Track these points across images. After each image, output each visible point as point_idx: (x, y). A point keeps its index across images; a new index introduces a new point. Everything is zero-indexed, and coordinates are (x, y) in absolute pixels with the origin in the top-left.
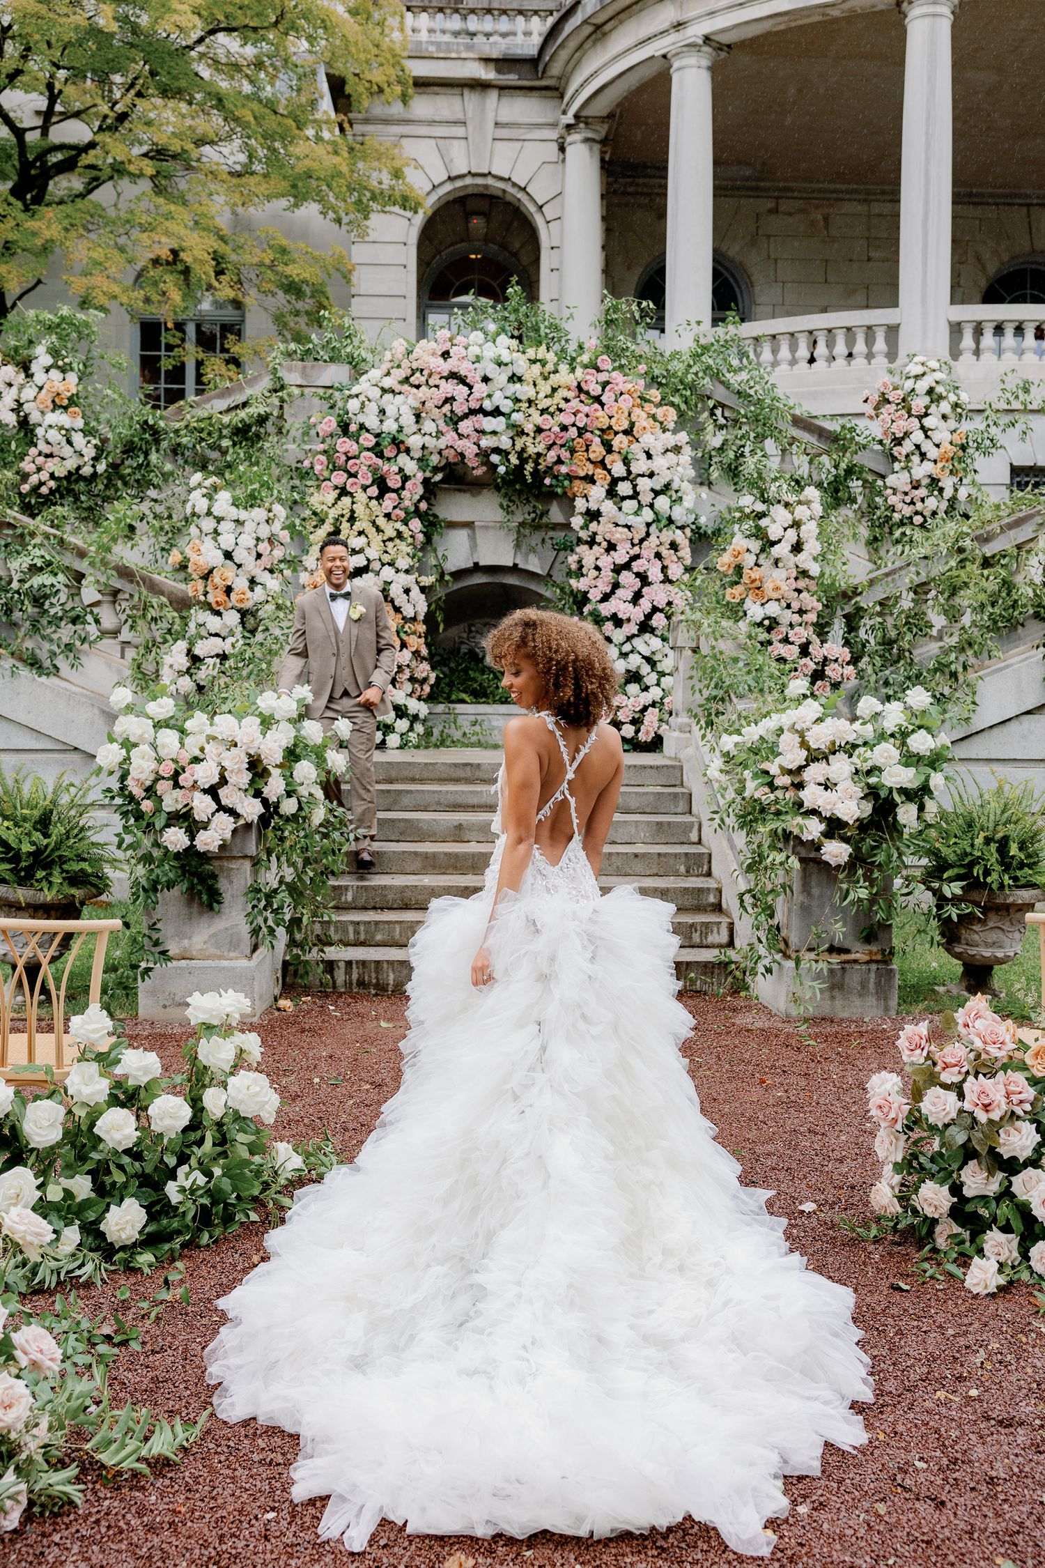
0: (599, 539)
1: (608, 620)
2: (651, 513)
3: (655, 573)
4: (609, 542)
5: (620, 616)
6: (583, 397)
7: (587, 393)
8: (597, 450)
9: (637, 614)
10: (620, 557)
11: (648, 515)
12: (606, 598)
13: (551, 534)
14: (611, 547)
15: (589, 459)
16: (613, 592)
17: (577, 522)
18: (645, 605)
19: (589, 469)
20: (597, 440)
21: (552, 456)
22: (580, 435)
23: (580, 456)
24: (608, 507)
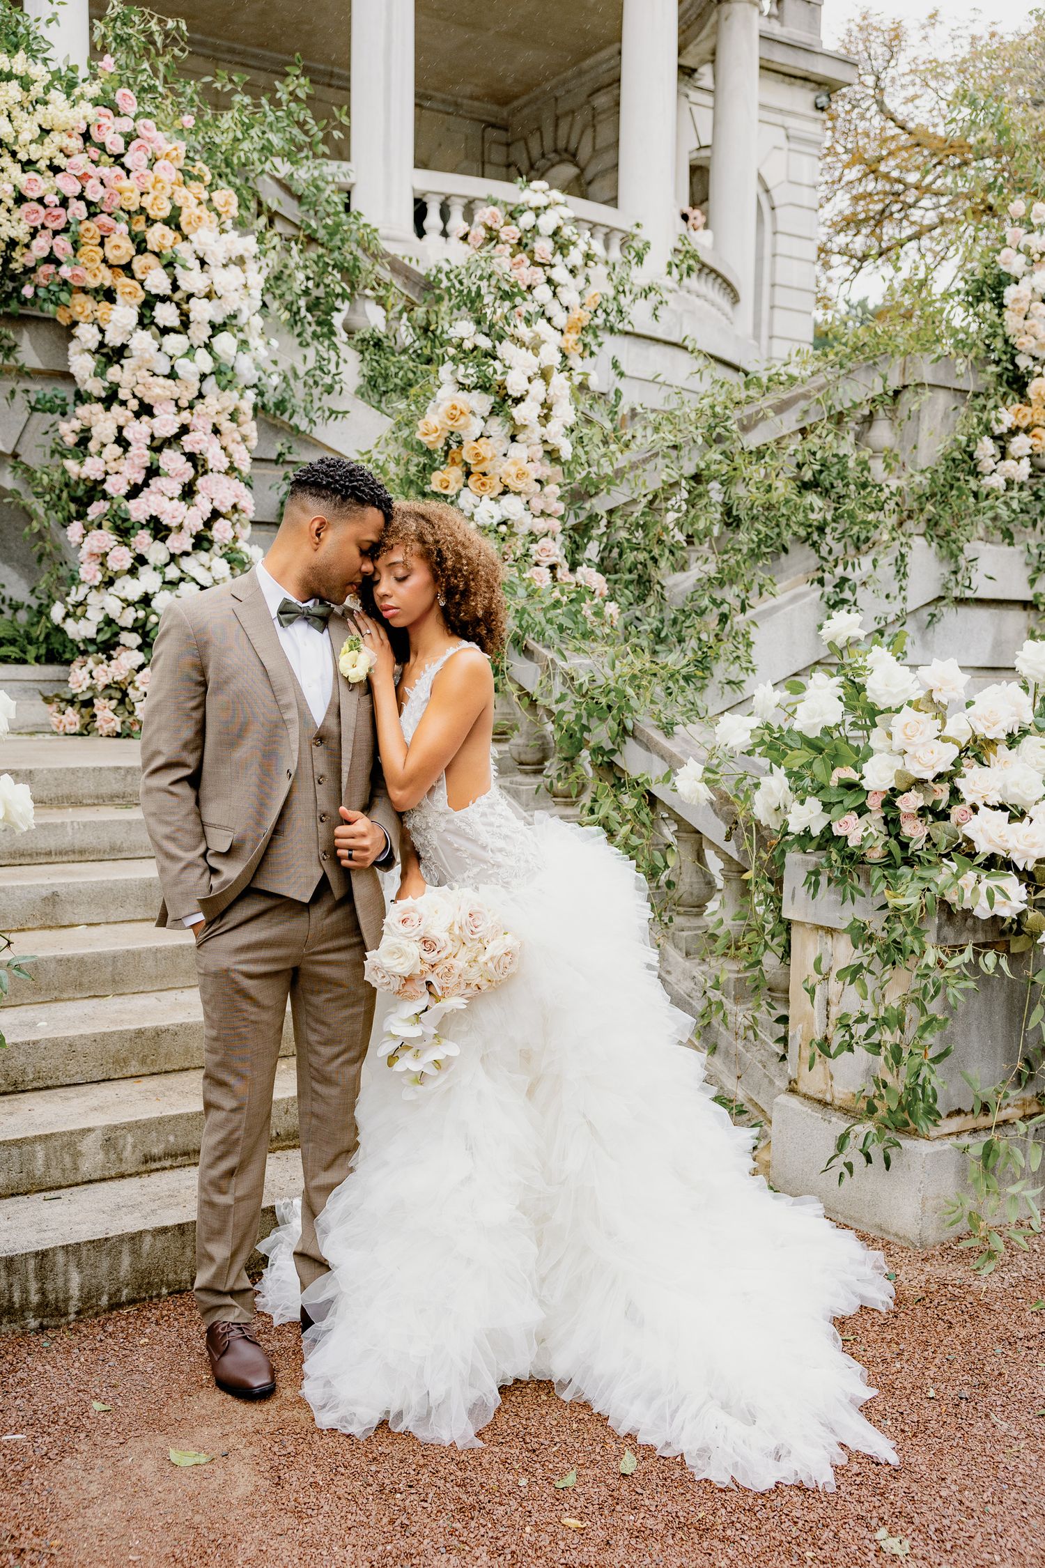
0: (123, 394)
1: (143, 527)
2: (209, 358)
3: (216, 459)
4: (141, 401)
5: (165, 520)
6: (94, 153)
7: (102, 147)
8: (121, 248)
9: (194, 518)
10: (166, 423)
11: (204, 362)
12: (134, 492)
13: (23, 385)
14: (145, 410)
15: (105, 261)
16: (146, 484)
17: (82, 364)
18: (203, 507)
19: (105, 278)
20: (123, 228)
21: (41, 246)
22: (92, 215)
23: (90, 251)
24: (143, 341)
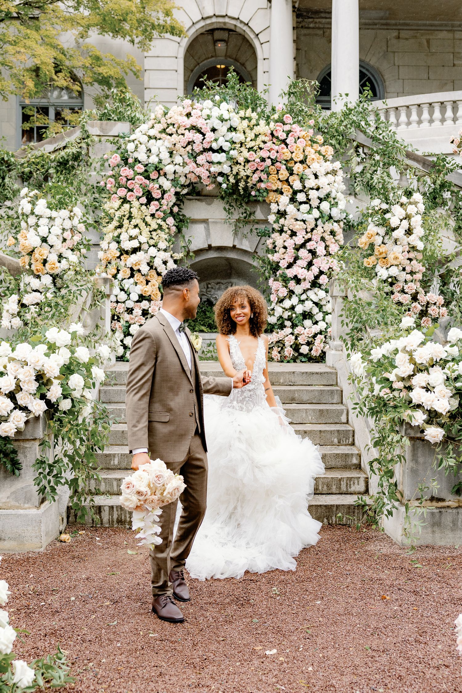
0: (285, 229)
1: (292, 279)
2: (318, 212)
3: (320, 250)
4: (292, 231)
5: (299, 277)
6: (275, 140)
7: (277, 138)
8: (284, 173)
9: (310, 275)
10: (299, 240)
11: (316, 213)
12: (290, 266)
13: (256, 226)
14: (293, 234)
15: (279, 179)
16: (295, 262)
17: (272, 218)
18: (315, 270)
19: (279, 185)
20: (284, 167)
21: (255, 177)
22: (273, 164)
23: (273, 177)
24: (291, 209)
